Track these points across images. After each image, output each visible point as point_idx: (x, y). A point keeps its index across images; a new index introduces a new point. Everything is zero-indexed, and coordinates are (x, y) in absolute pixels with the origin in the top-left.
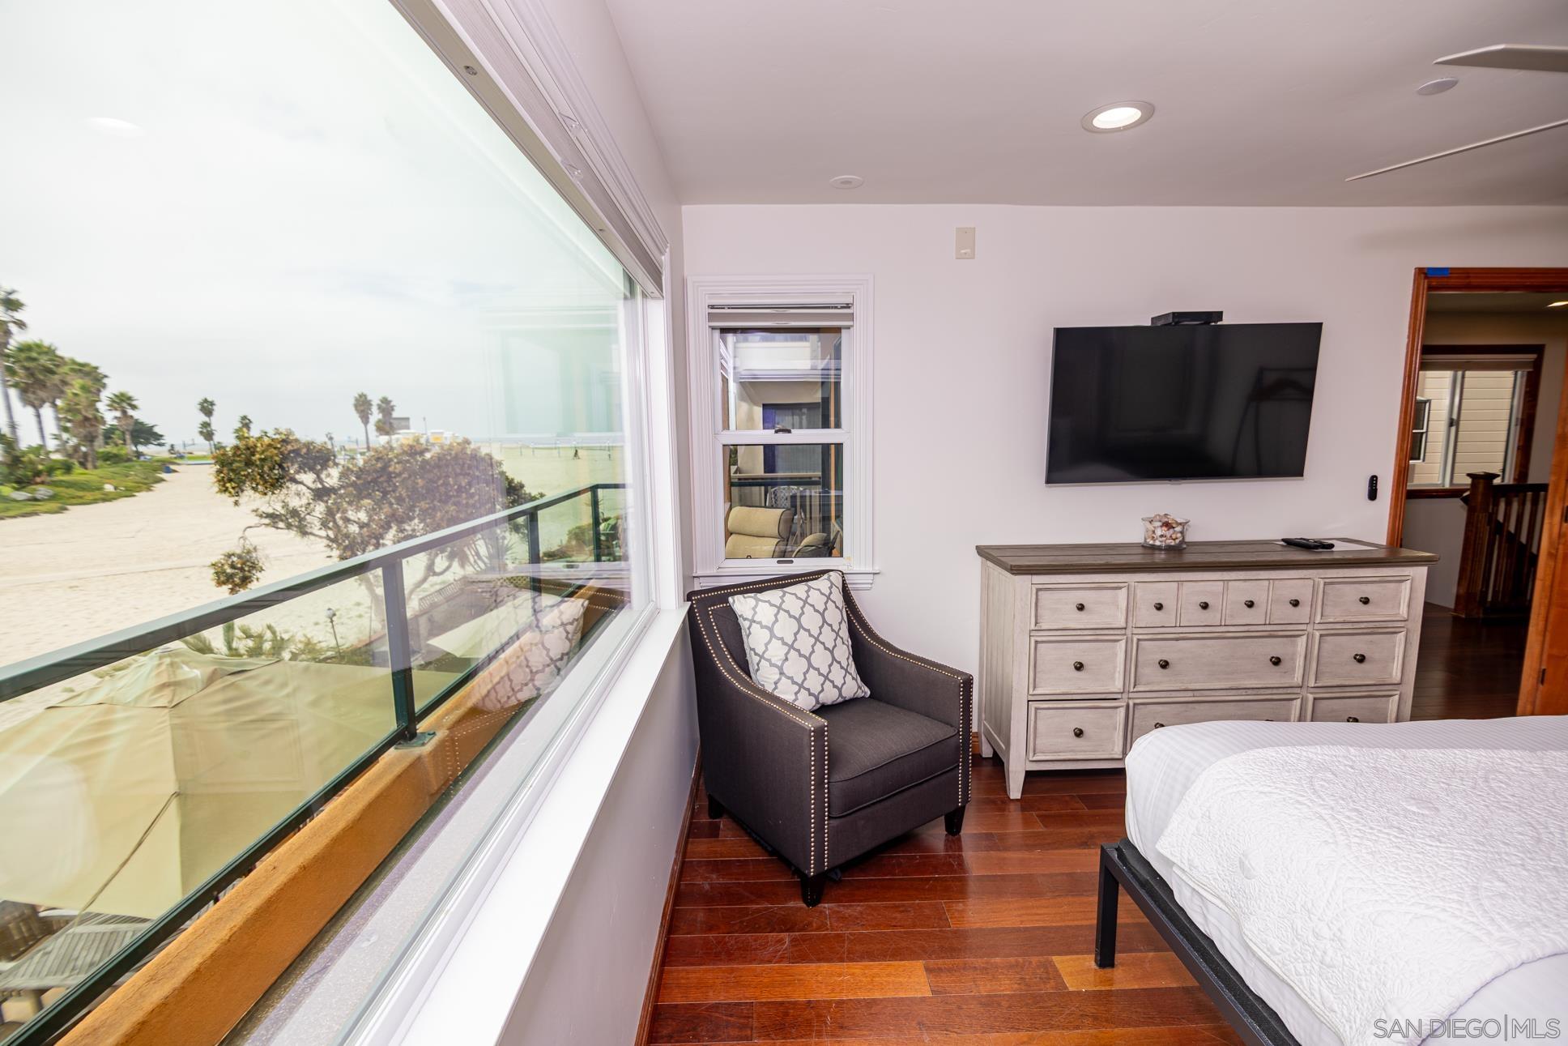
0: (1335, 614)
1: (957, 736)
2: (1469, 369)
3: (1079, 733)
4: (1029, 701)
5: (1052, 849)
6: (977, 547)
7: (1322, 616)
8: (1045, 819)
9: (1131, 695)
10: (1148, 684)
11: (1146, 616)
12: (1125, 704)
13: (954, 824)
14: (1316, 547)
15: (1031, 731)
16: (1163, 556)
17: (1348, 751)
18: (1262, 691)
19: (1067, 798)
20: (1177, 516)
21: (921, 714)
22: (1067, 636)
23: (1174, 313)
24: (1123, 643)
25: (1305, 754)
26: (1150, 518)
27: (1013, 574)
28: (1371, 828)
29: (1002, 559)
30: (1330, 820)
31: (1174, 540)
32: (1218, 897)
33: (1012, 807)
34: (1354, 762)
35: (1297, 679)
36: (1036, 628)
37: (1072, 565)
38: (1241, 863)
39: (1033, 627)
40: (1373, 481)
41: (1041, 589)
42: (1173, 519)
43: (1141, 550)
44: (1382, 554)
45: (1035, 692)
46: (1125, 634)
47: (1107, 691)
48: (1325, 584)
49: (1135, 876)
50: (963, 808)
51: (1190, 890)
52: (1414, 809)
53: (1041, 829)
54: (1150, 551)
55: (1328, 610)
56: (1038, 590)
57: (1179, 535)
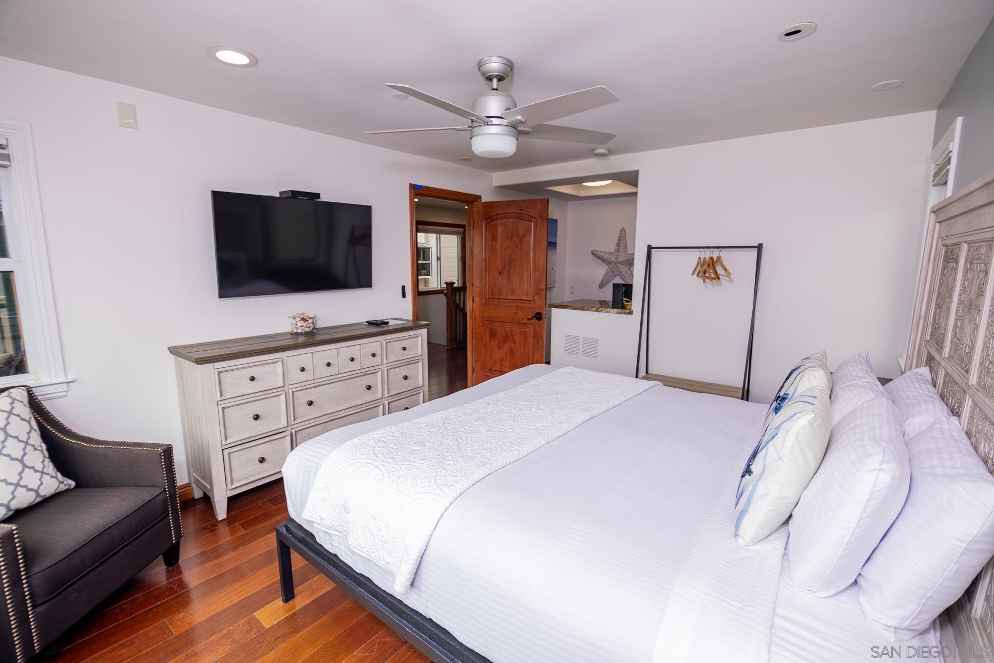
0: (392, 358)
1: (164, 493)
2: (442, 234)
3: (262, 460)
4: (223, 450)
5: (251, 542)
6: (169, 348)
7: (387, 359)
8: (245, 525)
9: (293, 427)
10: (303, 417)
11: (296, 376)
12: (289, 433)
13: (172, 557)
14: (381, 324)
15: (228, 469)
16: (304, 338)
17: (391, 428)
18: (364, 405)
19: (261, 505)
20: (309, 313)
21: (129, 486)
22: (244, 399)
23: (292, 191)
24: (283, 396)
25: (372, 436)
26: (293, 316)
27: (198, 364)
28: (398, 464)
29: (188, 354)
30: (381, 468)
31: (309, 328)
32: (336, 530)
33: (221, 526)
34: (393, 433)
35: (380, 395)
36: (222, 399)
37: (242, 352)
38: (344, 506)
39: (219, 398)
40: (403, 288)
41: (222, 372)
42: (307, 316)
43: (290, 336)
44: (411, 324)
45: (227, 442)
46: (284, 390)
47: (278, 428)
48: (386, 343)
49: (296, 538)
50: (178, 543)
51: (323, 532)
52: (416, 448)
53: (243, 532)
54: (295, 337)
55: (390, 356)
56: (219, 373)
57: (311, 325)
